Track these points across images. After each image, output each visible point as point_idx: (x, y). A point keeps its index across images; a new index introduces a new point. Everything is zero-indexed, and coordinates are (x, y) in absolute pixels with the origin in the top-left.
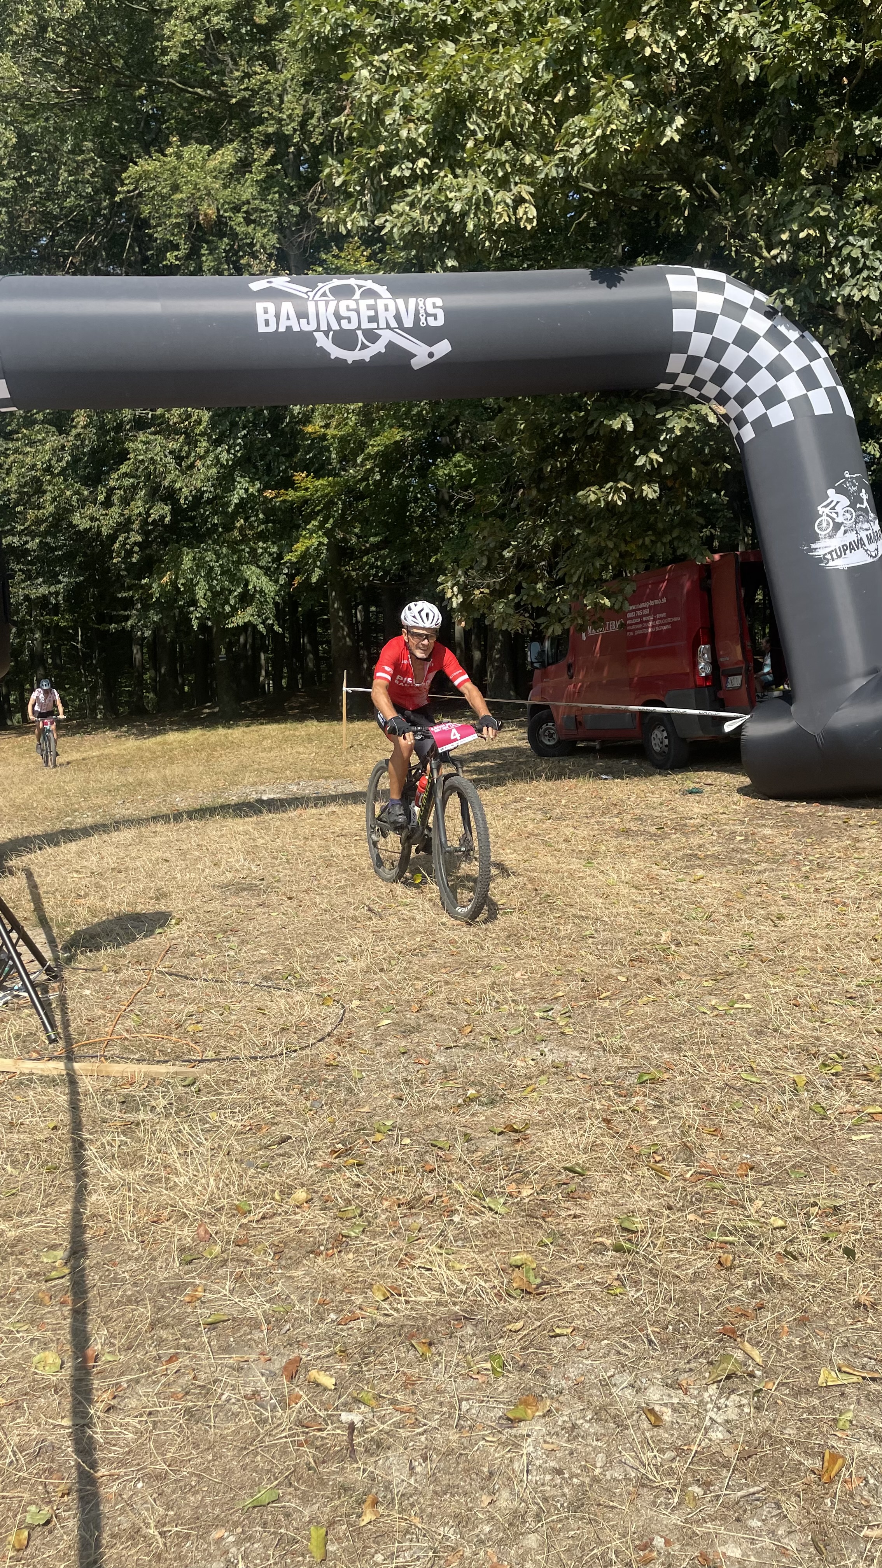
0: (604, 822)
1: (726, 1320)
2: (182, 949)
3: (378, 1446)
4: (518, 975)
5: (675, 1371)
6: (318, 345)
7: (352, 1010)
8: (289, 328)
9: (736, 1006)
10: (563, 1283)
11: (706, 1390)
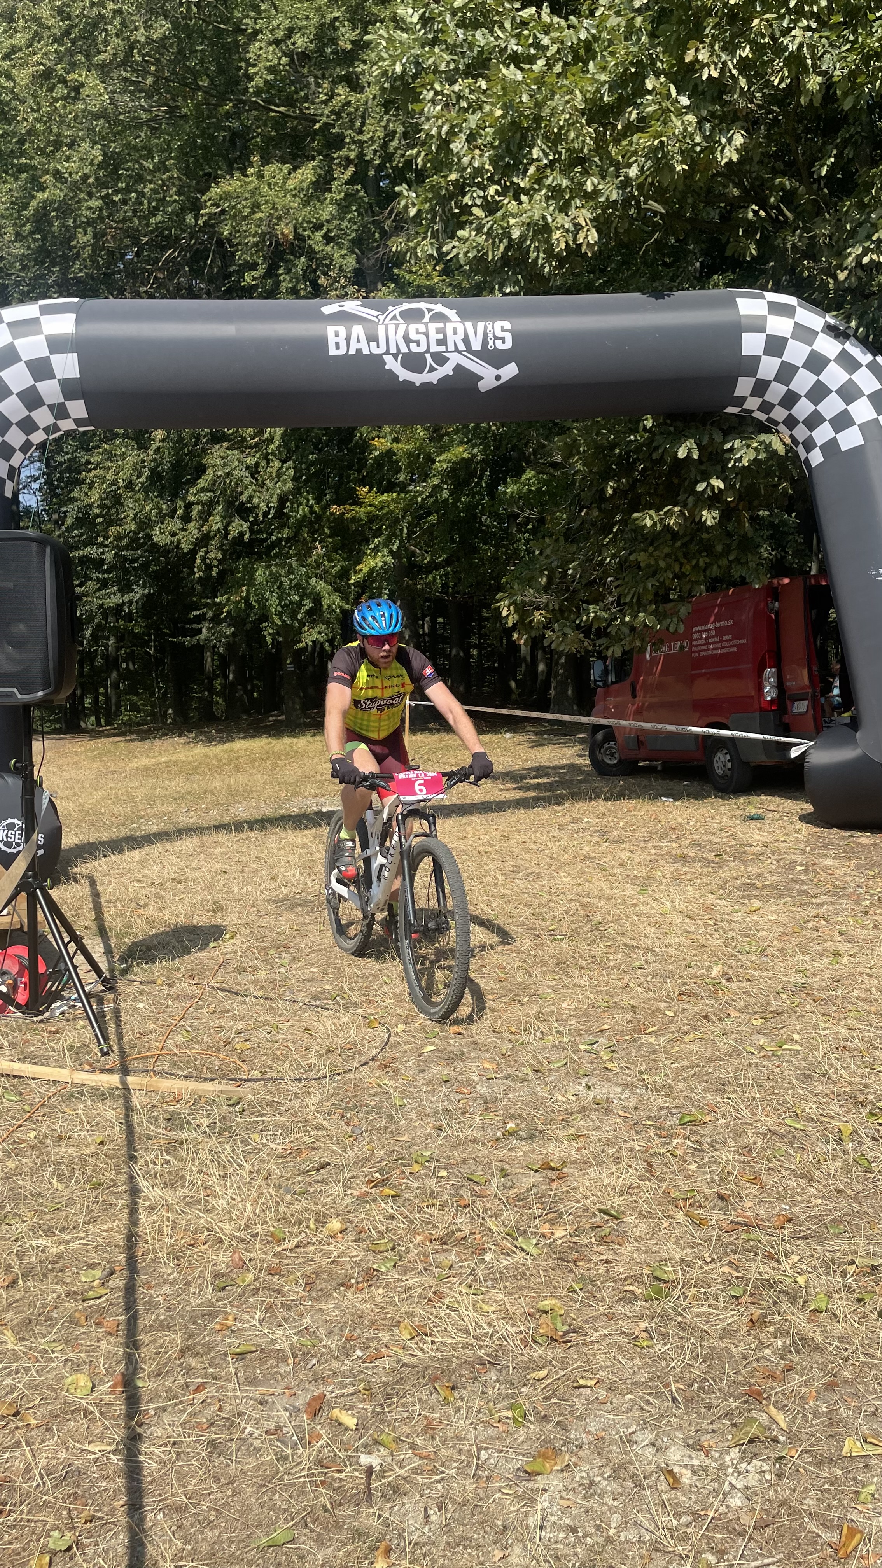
0: (661, 847)
1: (752, 1381)
2: (234, 965)
3: (395, 1491)
4: (564, 1005)
5: (697, 1431)
6: (387, 367)
7: (397, 1034)
8: (359, 351)
9: (785, 1047)
10: (590, 1332)
11: (728, 1453)
